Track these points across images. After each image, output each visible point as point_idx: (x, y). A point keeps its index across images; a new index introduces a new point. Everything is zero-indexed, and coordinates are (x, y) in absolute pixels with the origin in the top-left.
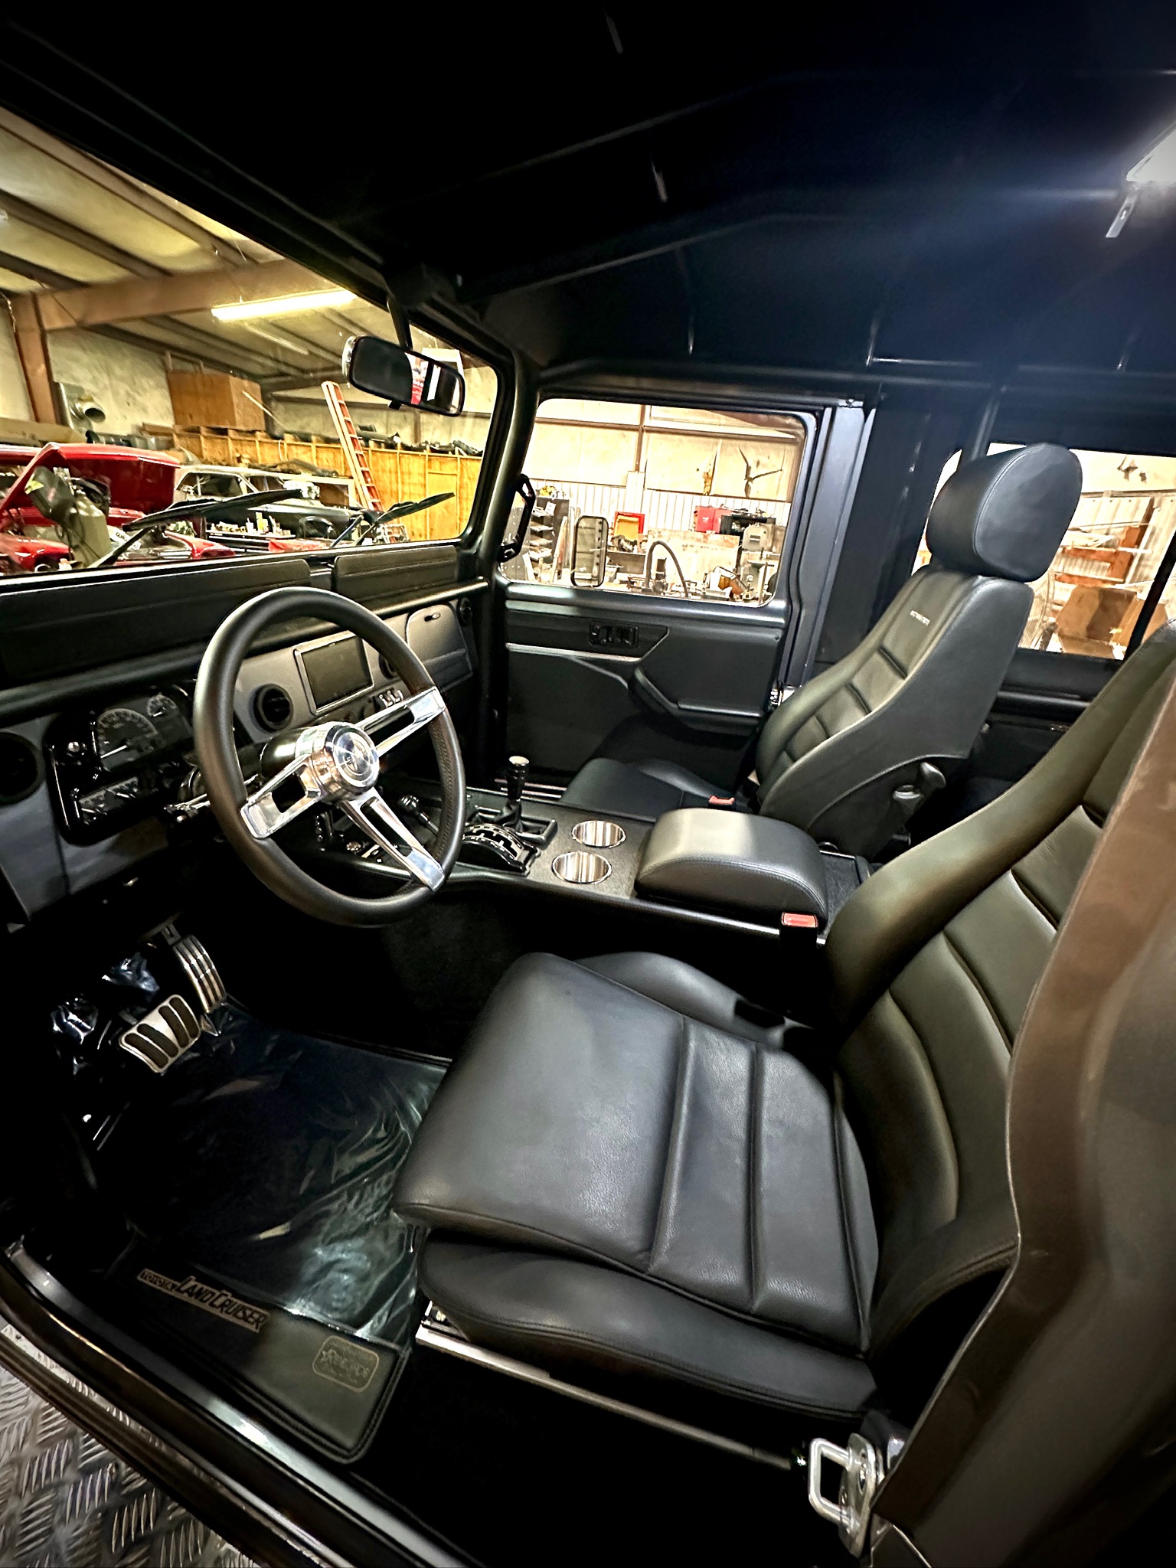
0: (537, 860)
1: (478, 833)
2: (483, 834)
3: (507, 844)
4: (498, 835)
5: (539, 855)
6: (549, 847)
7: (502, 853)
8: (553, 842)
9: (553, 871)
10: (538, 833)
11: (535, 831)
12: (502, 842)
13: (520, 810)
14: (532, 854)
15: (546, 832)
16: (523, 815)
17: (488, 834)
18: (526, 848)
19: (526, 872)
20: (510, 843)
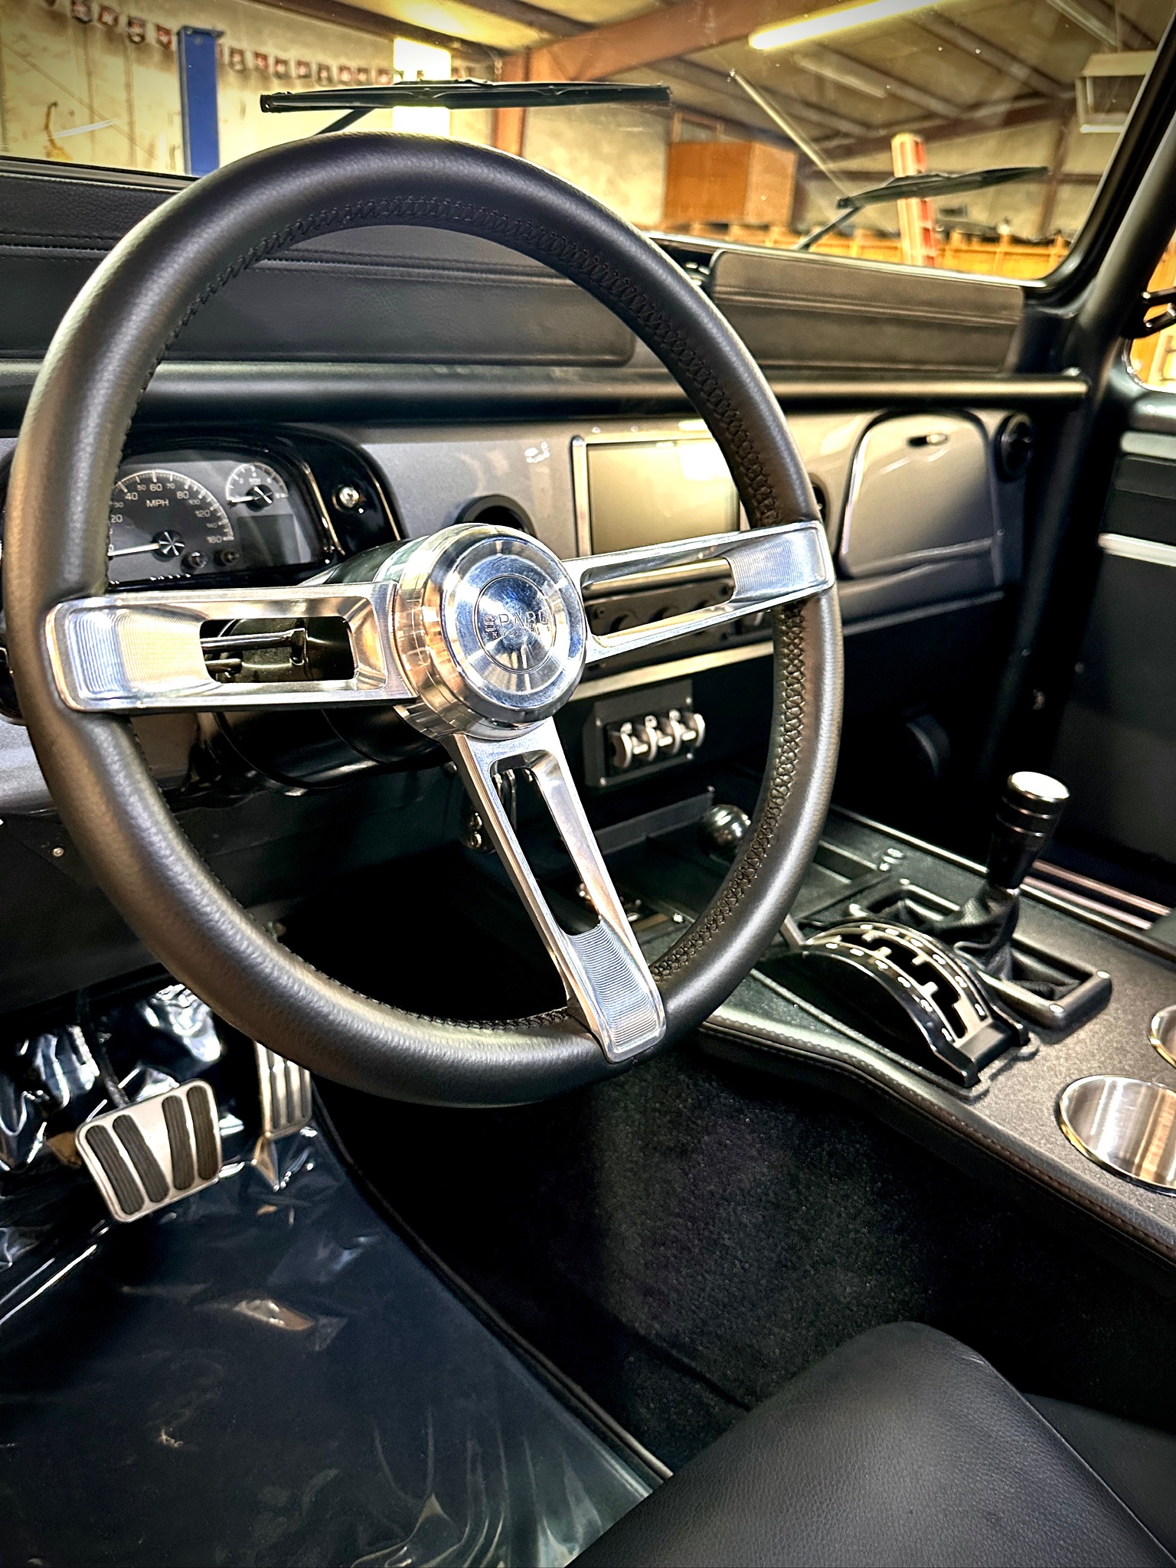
0: (1021, 1066)
1: (876, 944)
2: (886, 951)
3: (946, 996)
4: (926, 965)
5: (1033, 1055)
6: (1070, 1041)
7: (923, 1014)
8: (1083, 1034)
9: (1057, 1112)
10: (1049, 996)
11: (1043, 988)
12: (931, 987)
13: (1012, 919)
14: (1010, 1046)
15: (1068, 1000)
16: (1017, 935)
17: (901, 955)
18: (999, 1024)
19: (976, 1090)
20: (955, 997)
